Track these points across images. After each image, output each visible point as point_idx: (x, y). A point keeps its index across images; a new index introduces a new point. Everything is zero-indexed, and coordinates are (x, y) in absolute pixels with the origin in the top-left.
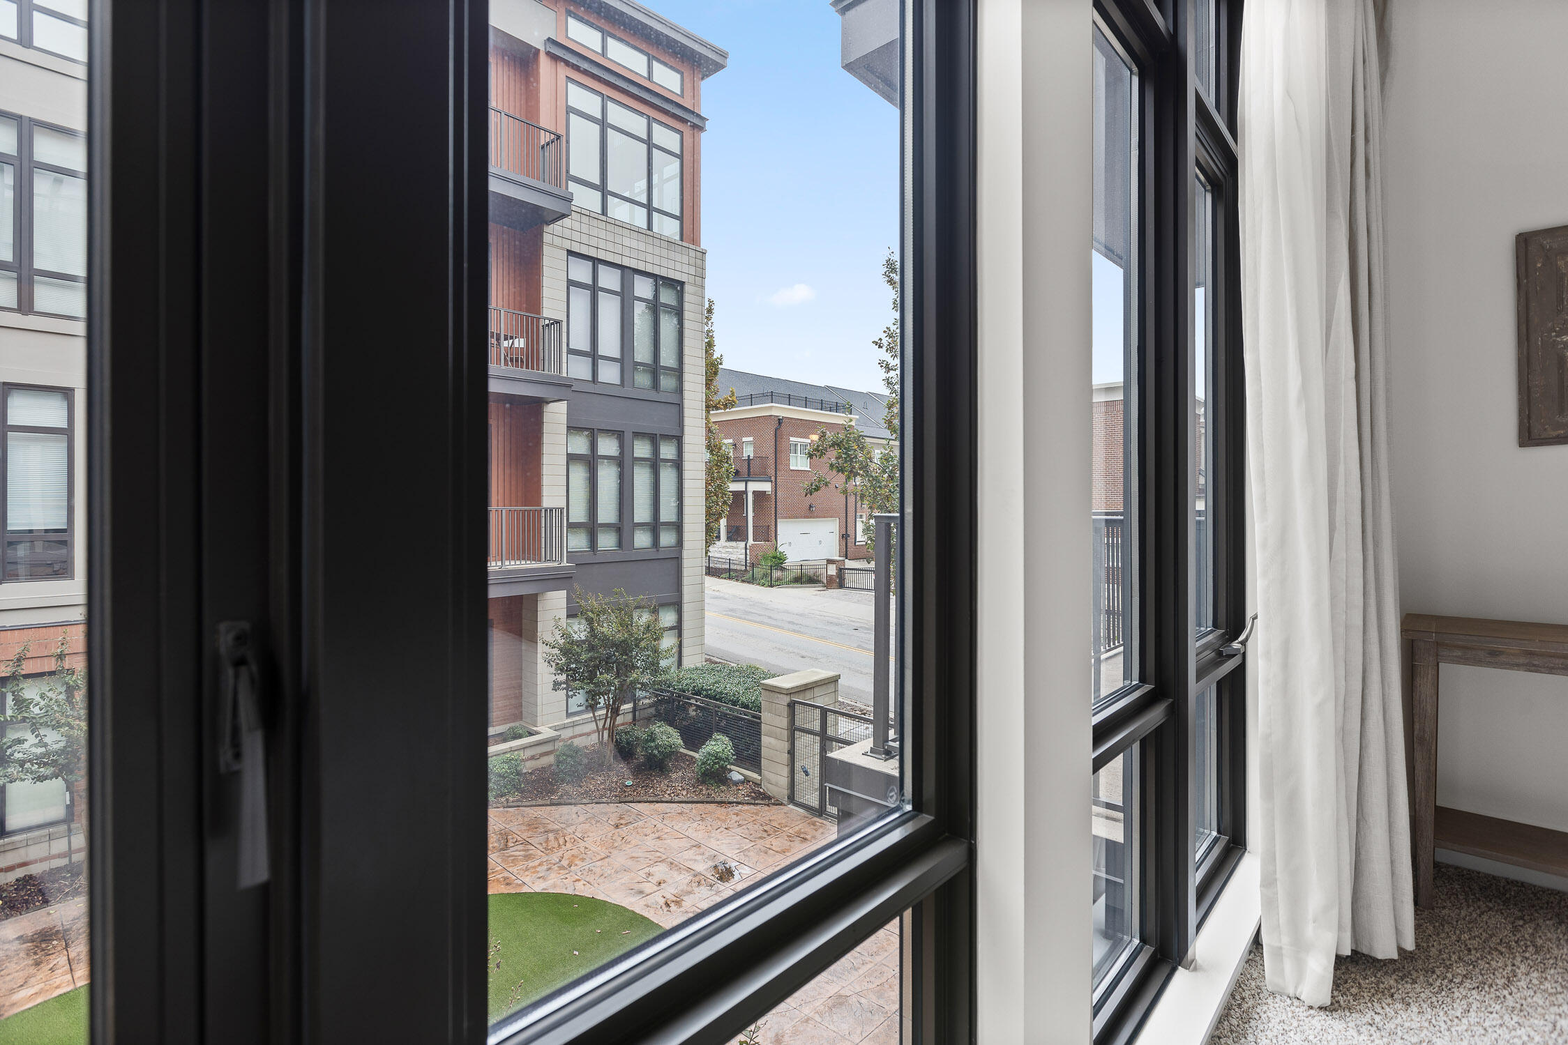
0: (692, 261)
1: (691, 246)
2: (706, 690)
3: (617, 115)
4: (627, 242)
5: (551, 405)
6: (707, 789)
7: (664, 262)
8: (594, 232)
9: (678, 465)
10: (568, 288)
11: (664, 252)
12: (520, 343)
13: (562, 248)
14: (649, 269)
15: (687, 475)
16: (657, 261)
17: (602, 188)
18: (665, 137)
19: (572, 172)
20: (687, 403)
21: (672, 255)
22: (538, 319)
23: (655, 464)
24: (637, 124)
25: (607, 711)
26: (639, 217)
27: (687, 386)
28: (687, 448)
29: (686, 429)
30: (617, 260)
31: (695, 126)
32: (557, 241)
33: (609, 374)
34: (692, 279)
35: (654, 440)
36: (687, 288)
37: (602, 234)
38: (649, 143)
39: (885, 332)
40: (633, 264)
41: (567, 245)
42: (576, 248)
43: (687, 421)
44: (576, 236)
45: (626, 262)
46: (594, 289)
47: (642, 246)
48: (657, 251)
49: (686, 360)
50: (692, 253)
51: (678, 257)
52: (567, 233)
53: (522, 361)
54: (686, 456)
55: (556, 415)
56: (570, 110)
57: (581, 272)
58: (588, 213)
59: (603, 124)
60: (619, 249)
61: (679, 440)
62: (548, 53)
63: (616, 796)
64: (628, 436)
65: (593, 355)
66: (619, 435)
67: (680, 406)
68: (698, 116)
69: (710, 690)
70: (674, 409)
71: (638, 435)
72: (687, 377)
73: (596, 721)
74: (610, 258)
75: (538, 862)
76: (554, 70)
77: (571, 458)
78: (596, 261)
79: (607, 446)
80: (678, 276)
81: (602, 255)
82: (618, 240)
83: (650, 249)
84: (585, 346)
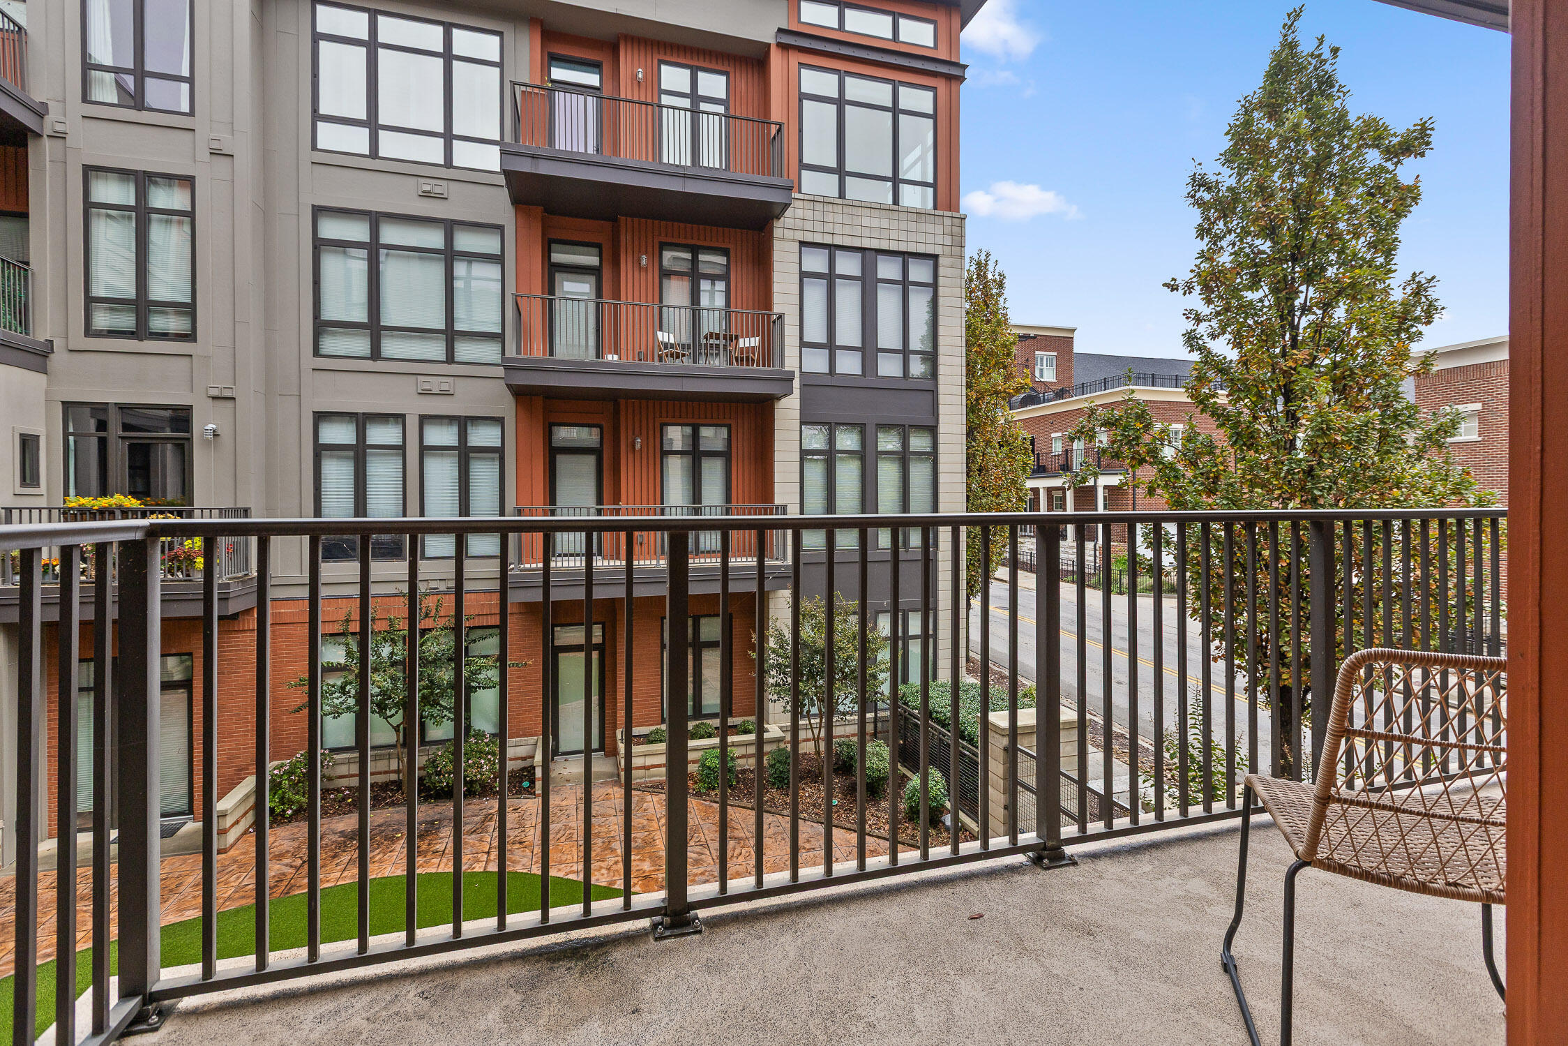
0: (948, 230)
1: (949, 214)
2: (937, 712)
3: (857, 89)
4: (866, 222)
5: (783, 400)
6: (914, 829)
7: (913, 237)
8: (829, 218)
9: (933, 456)
10: (801, 281)
11: (913, 226)
12: (753, 342)
13: (793, 241)
14: (894, 246)
15: (942, 468)
16: (903, 236)
17: (840, 171)
18: (917, 99)
19: (805, 161)
20: (942, 389)
21: (922, 227)
22: (769, 316)
23: (904, 458)
24: (880, 93)
25: (821, 721)
26: (884, 193)
27: (942, 370)
28: (942, 439)
29: (941, 418)
30: (856, 243)
31: (949, 78)
32: (789, 234)
33: (849, 365)
34: (947, 250)
35: (904, 432)
36: (941, 260)
37: (839, 218)
38: (895, 110)
39: (1192, 271)
40: (875, 244)
41: (800, 236)
42: (809, 238)
43: (942, 409)
44: (809, 225)
45: (866, 243)
46: (831, 278)
47: (885, 224)
48: (903, 225)
49: (942, 340)
50: (948, 221)
51: (930, 228)
52: (799, 224)
53: (753, 360)
54: (942, 448)
55: (788, 409)
56: (803, 97)
57: (816, 262)
58: (821, 199)
59: (841, 103)
60: (857, 231)
61: (932, 430)
62: (781, 46)
63: (817, 814)
64: (870, 429)
65: (831, 346)
66: (862, 428)
67: (934, 393)
68: (957, 65)
69: (941, 712)
70: (929, 396)
71: (886, 427)
72: (942, 360)
73: (812, 728)
74: (847, 242)
75: (702, 870)
76: (785, 62)
77: (804, 454)
78: (832, 248)
79: (847, 441)
80: (930, 250)
81: (838, 241)
82: (857, 221)
83: (895, 224)
84: (822, 338)
